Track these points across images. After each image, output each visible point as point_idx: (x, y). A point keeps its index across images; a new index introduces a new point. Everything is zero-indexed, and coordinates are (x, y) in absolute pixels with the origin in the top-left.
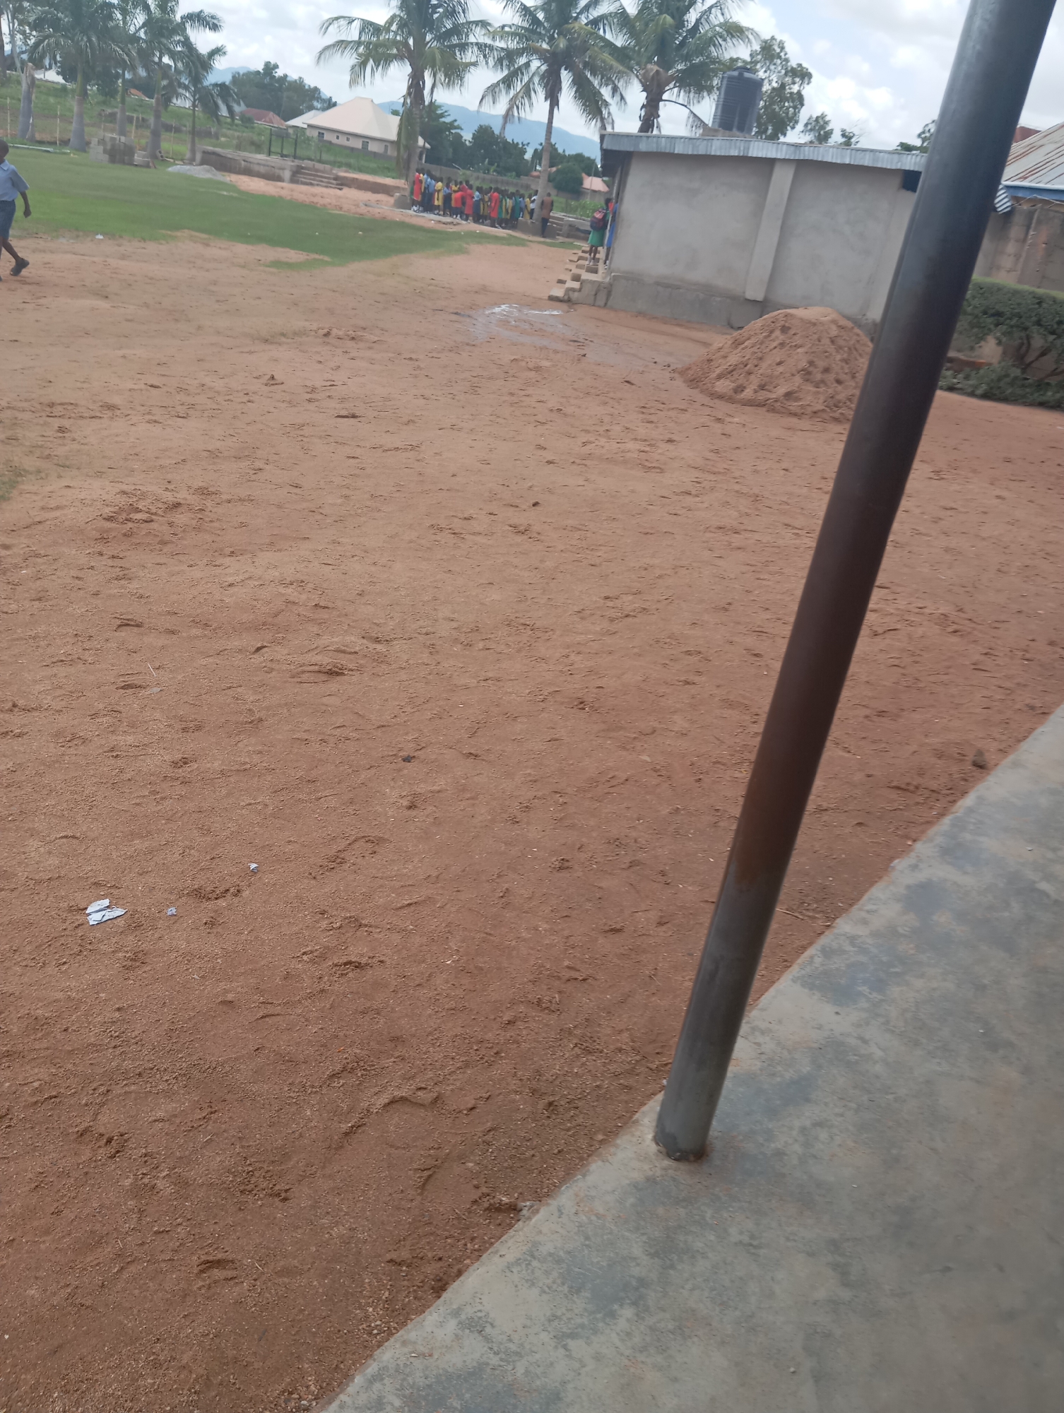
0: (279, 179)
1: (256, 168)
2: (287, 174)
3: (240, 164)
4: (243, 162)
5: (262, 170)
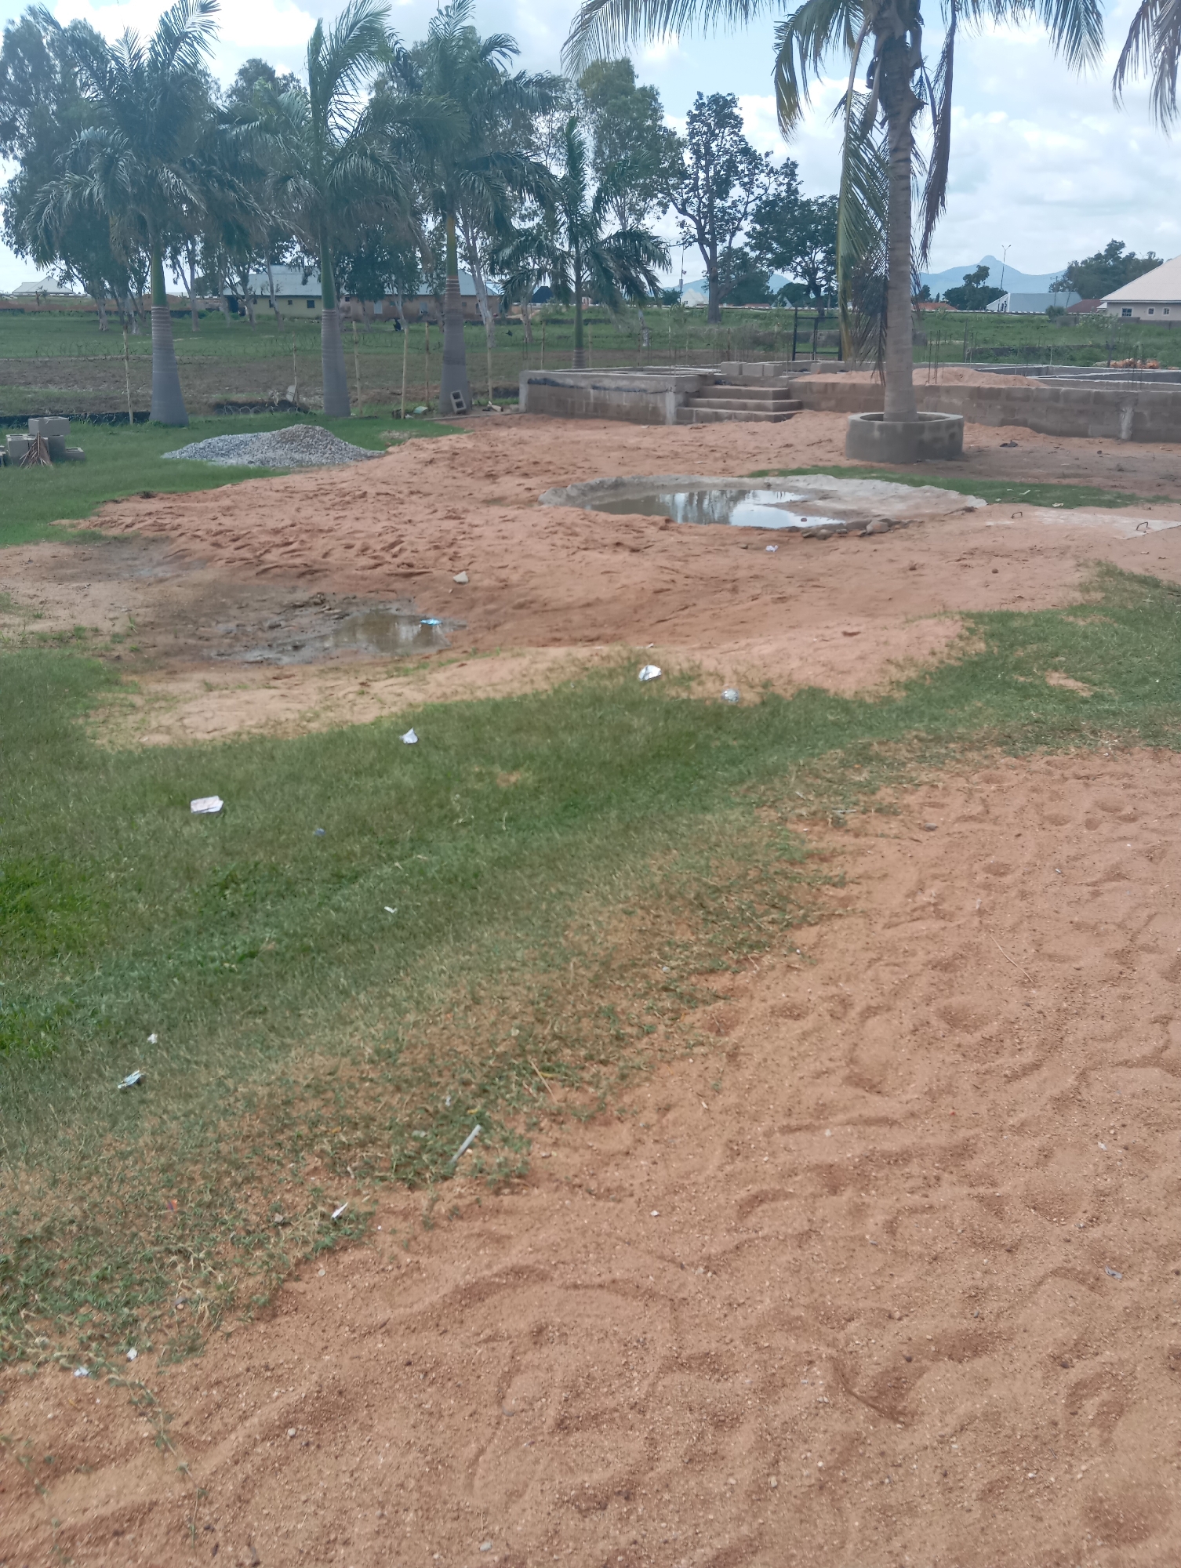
0: (655, 417)
1: (615, 399)
2: (670, 404)
3: (588, 397)
4: (591, 391)
5: (625, 401)
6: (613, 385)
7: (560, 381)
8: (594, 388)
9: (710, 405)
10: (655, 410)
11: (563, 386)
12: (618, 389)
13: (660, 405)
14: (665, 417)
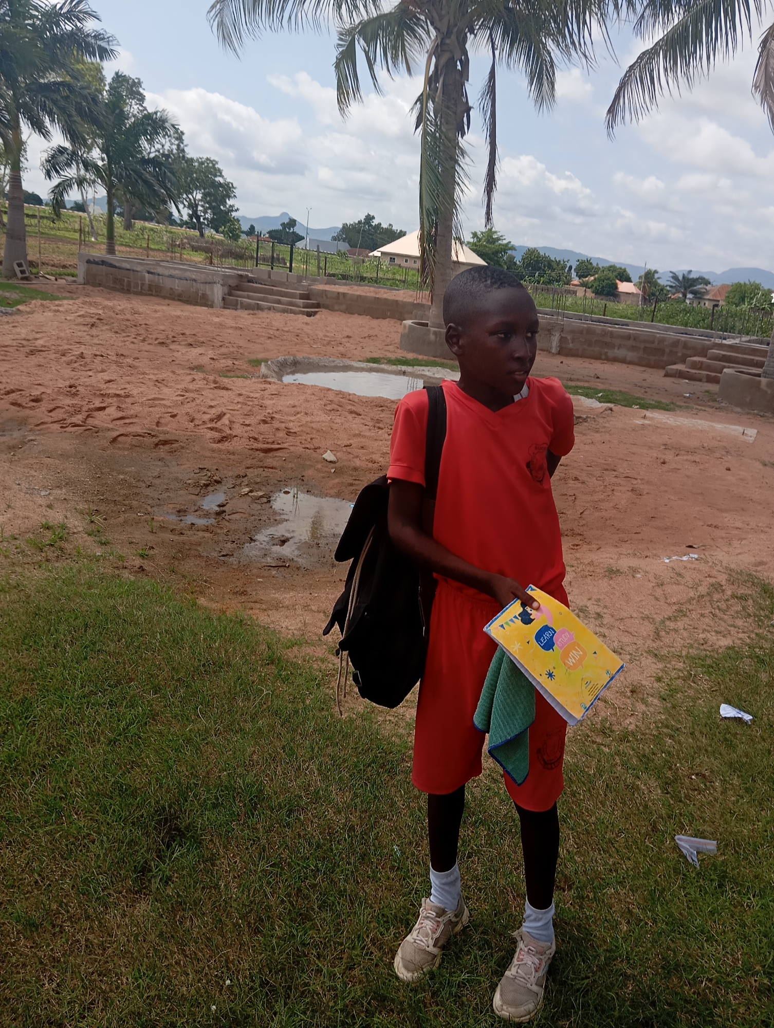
0: (203, 301)
1: (168, 283)
2: (218, 292)
3: (143, 279)
4: (147, 275)
5: (178, 286)
6: (167, 272)
7: (117, 264)
8: (149, 272)
9: (249, 297)
10: (204, 296)
11: (120, 268)
12: (171, 276)
13: (208, 293)
14: (213, 302)
